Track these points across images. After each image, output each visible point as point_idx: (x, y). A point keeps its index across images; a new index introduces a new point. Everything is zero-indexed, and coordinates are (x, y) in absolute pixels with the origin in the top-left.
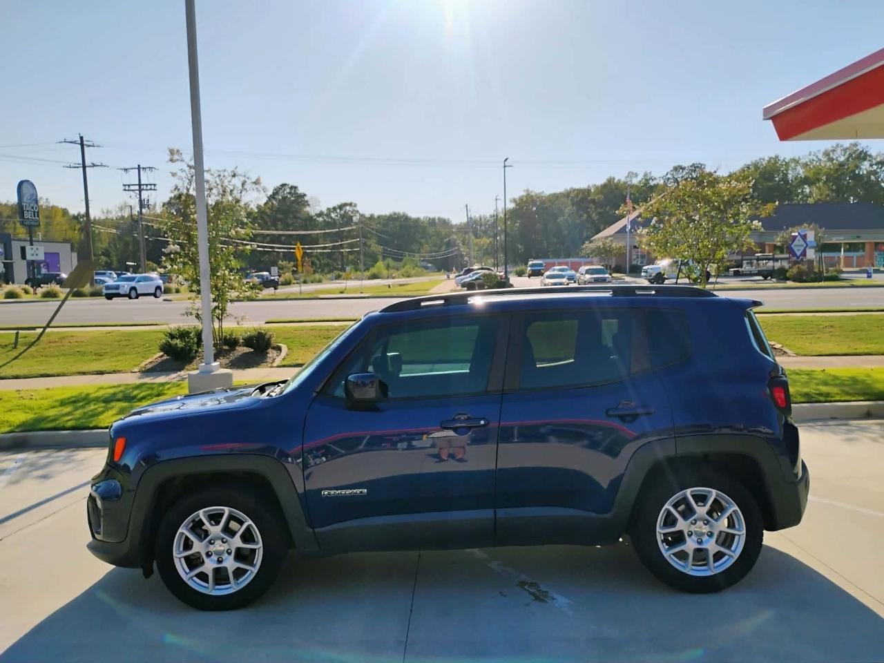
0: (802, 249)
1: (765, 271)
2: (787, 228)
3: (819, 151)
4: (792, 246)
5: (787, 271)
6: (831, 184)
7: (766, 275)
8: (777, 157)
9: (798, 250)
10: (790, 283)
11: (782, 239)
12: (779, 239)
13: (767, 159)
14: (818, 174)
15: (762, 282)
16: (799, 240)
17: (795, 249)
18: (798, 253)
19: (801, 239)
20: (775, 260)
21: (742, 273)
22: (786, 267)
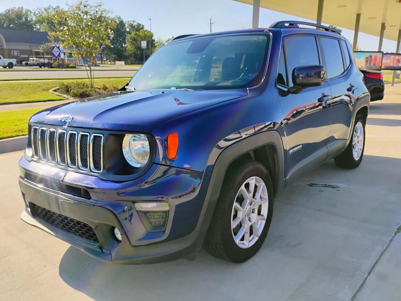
0: (58, 53)
1: (41, 63)
2: (45, 43)
3: (42, 8)
4: (53, 51)
5: (52, 64)
6: (50, 25)
7: (41, 65)
8: (22, 8)
9: (56, 54)
11: (43, 49)
12: (41, 48)
13: (17, 8)
14: (44, 19)
15: (39, 68)
16: (56, 49)
17: (55, 53)
18: (56, 55)
20: (44, 58)
21: (29, 64)
22: (51, 62)
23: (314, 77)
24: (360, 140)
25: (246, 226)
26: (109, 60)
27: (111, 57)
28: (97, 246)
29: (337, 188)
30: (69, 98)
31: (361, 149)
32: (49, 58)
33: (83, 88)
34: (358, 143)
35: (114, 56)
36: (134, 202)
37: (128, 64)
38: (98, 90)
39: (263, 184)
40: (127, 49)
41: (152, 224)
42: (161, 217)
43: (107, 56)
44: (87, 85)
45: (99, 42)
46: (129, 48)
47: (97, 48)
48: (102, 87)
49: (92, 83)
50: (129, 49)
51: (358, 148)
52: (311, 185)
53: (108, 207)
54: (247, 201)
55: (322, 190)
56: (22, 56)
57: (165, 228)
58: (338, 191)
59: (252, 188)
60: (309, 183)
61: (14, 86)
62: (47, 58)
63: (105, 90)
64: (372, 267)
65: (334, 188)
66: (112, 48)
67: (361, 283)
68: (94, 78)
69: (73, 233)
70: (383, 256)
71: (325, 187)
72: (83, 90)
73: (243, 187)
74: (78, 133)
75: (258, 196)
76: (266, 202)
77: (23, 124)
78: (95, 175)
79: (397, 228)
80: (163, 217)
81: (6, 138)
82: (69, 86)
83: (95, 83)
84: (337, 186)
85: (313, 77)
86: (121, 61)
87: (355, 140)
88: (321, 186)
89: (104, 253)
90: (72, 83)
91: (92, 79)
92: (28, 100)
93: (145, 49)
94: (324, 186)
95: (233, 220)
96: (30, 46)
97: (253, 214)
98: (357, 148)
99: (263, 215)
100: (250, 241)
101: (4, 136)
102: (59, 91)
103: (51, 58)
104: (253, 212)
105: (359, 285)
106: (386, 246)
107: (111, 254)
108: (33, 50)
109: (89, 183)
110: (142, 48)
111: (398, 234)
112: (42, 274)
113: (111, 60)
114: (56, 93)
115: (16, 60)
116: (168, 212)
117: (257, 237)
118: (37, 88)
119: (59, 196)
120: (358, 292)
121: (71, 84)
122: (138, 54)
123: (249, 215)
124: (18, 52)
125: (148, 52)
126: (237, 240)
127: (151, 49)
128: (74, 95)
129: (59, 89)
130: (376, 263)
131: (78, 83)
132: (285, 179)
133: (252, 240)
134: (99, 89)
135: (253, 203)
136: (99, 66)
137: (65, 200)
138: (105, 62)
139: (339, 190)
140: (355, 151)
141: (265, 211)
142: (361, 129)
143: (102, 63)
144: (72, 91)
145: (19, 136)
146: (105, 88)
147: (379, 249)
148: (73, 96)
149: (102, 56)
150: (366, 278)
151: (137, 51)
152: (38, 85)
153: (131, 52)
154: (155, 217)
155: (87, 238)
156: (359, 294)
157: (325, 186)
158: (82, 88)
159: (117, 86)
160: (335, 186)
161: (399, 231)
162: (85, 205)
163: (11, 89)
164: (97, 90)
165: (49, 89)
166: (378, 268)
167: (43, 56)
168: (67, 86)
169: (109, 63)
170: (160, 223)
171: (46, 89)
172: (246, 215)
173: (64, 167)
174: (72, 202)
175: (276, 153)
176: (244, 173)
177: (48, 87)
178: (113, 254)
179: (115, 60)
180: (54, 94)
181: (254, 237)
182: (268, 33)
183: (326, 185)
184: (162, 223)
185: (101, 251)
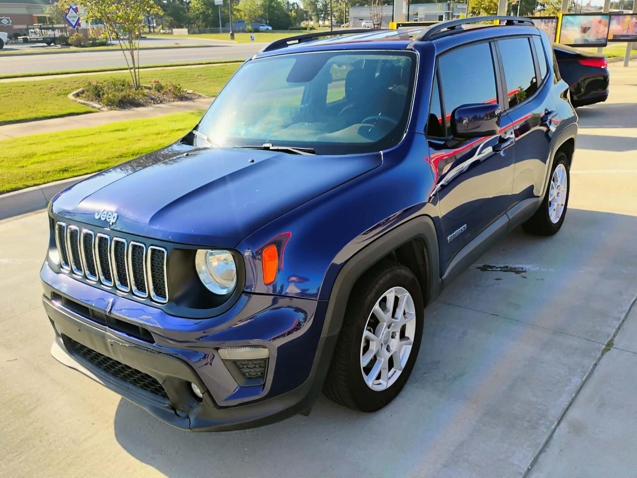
0: (76, 20)
1: (48, 38)
2: (53, 3)
4: (67, 17)
5: (68, 38)
7: (50, 41)
9: (73, 21)
10: (73, 48)
11: (51, 12)
12: (47, 11)
15: (47, 48)
17: (70, 20)
18: (74, 24)
19: (73, 12)
20: (53, 29)
21: (29, 40)
22: (66, 35)
23: (485, 118)
24: (561, 192)
25: (383, 360)
26: (161, 26)
27: (164, 22)
28: (168, 405)
29: (522, 274)
30: (101, 109)
31: (562, 205)
32: (61, 29)
33: (122, 90)
34: (558, 196)
35: (169, 19)
36: (217, 349)
37: (194, 33)
38: (148, 90)
39: (408, 294)
40: (190, 7)
41: (245, 375)
42: (257, 366)
43: (157, 19)
44: (129, 85)
45: (144, 10)
46: (193, 4)
47: (142, 20)
48: (154, 86)
49: (137, 78)
50: (194, 6)
51: (558, 205)
52: (485, 268)
53: (180, 356)
54: (384, 325)
55: (499, 278)
56: (16, 27)
57: (264, 382)
58: (524, 279)
59: (390, 304)
60: (481, 265)
61: (10, 89)
62: (58, 28)
63: (159, 91)
64: (563, 412)
65: (517, 272)
66: (166, 5)
67: (546, 438)
68: (139, 68)
69: (131, 382)
70: (582, 392)
71: (505, 271)
72: (124, 93)
73: (377, 307)
74: (127, 241)
75: (399, 313)
76: (411, 319)
77: (32, 164)
78: (159, 307)
79: (606, 344)
80: (261, 366)
81: (8, 192)
82: (99, 87)
83: (141, 78)
84: (522, 268)
85: (483, 119)
86: (182, 27)
87: (553, 192)
88: (499, 269)
89: (178, 416)
90: (104, 81)
91: (137, 70)
92: (34, 115)
93: (220, 5)
94: (503, 269)
95: (363, 354)
96: (28, 8)
97: (393, 339)
98: (556, 204)
99: (408, 338)
100: (390, 378)
101: (4, 188)
102: (84, 95)
103: (65, 28)
104: (393, 337)
105: (544, 441)
106: (587, 374)
107: (189, 418)
108: (34, 15)
109: (150, 319)
110: (216, 4)
111: (608, 353)
112: (90, 437)
113: (165, 25)
114: (79, 100)
115: (6, 34)
116: (267, 360)
117: (401, 370)
118: (48, 91)
119: (106, 334)
120: (540, 452)
121: (102, 84)
122: (208, 16)
123: (386, 342)
124: (8, 19)
125: (226, 11)
126: (370, 381)
127: (231, 6)
128: (110, 103)
129: (83, 92)
130: (570, 405)
131: (113, 81)
132: (440, 279)
133: (392, 376)
134: (150, 88)
135: (393, 325)
136: (145, 38)
137: (116, 340)
138: (156, 30)
139: (525, 276)
140: (553, 209)
141: (411, 333)
142: (563, 175)
143: (150, 31)
144: (106, 96)
145: (28, 187)
146: (159, 88)
147: (577, 381)
148: (107, 105)
149: (150, 18)
150: (555, 429)
151: (208, 9)
152: (49, 86)
153: (197, 12)
154: (249, 366)
155: (152, 392)
156: (543, 455)
157: (506, 269)
158: (120, 89)
159: (179, 85)
160: (521, 270)
161: (609, 347)
162: (146, 351)
163: (5, 96)
164: (146, 91)
165: (67, 92)
166: (573, 413)
167: (51, 26)
168: (96, 88)
169: (162, 31)
170: (257, 374)
171: (62, 92)
172: (383, 344)
173: (110, 288)
174: (127, 345)
175: (426, 247)
176: (377, 286)
177: (66, 88)
178: (192, 418)
179: (172, 26)
180: (76, 101)
181: (395, 371)
182: (413, 52)
183: (507, 267)
184: (259, 373)
185: (173, 412)
